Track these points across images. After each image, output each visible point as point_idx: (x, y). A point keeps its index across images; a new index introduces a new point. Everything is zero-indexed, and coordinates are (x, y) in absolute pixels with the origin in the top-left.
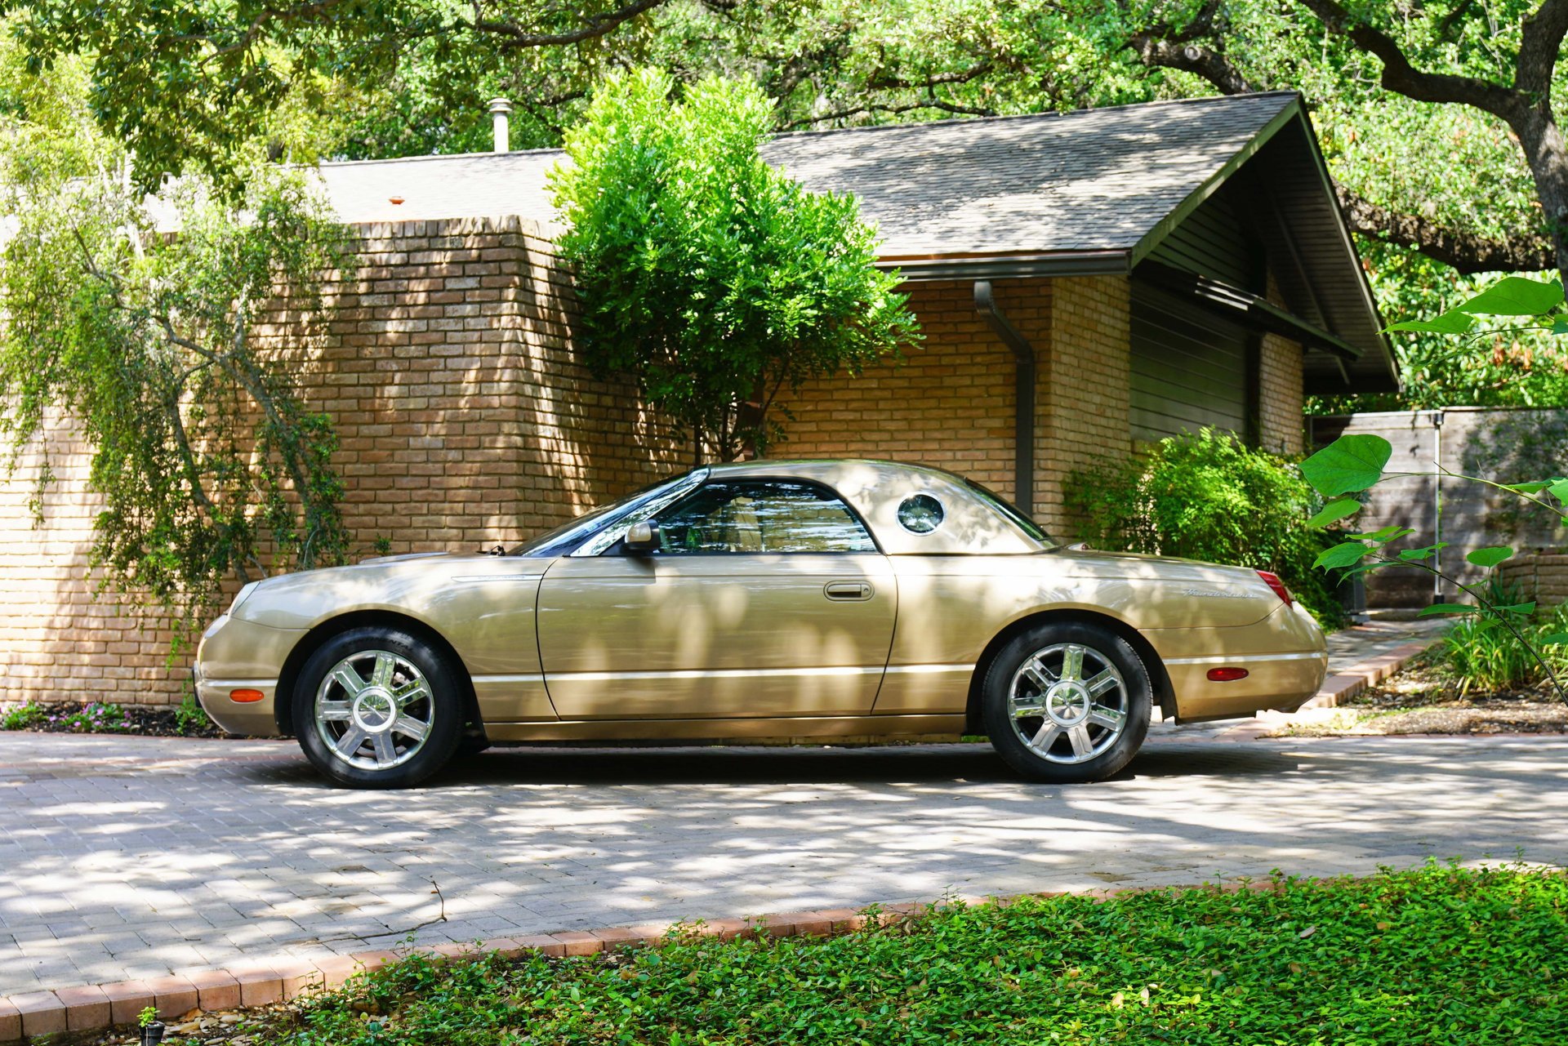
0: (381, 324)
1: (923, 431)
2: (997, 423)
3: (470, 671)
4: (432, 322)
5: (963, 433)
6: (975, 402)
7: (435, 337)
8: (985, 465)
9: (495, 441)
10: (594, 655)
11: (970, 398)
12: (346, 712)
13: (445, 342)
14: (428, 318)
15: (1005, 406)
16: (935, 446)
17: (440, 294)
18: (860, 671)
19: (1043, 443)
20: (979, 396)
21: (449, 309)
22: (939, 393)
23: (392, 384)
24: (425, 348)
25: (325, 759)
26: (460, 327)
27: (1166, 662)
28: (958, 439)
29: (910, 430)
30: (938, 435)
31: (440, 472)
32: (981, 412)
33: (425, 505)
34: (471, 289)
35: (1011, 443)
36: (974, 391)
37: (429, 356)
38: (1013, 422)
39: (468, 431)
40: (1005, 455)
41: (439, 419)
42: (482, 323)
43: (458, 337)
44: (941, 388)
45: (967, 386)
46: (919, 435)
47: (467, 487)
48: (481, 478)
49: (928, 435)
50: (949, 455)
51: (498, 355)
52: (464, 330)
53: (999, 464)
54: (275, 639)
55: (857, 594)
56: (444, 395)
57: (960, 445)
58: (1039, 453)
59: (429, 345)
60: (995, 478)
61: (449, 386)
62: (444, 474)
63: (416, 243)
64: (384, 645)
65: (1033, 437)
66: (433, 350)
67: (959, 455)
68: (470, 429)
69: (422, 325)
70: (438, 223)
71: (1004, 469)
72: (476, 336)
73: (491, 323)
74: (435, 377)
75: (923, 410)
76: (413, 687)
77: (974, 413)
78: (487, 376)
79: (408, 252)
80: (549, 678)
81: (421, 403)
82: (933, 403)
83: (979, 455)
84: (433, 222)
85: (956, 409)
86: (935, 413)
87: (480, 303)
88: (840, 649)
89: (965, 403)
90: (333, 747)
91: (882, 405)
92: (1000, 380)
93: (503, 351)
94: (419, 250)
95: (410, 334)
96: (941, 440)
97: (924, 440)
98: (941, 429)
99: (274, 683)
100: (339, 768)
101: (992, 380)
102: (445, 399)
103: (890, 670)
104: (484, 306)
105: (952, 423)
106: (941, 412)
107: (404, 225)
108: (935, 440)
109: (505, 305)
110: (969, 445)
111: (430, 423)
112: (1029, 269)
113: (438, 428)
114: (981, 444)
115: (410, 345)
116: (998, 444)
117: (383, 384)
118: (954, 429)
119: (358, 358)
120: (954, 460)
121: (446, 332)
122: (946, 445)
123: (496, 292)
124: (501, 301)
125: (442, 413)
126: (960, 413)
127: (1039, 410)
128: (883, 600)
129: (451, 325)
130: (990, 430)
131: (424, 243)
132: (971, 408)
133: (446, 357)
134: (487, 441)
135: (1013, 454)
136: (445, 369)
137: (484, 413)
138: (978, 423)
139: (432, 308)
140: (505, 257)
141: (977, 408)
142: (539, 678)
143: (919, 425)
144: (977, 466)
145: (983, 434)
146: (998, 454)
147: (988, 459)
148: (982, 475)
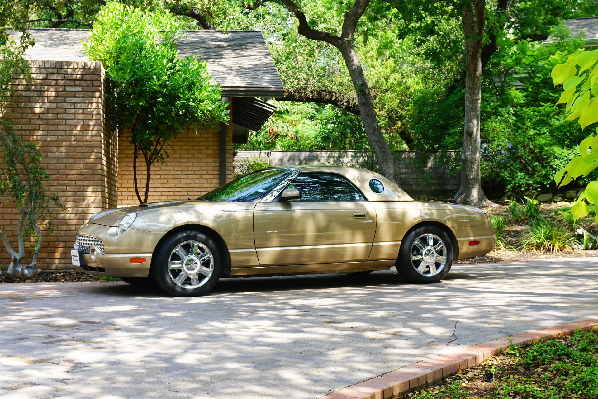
0: (33, 104)
1: (180, 154)
2: (211, 152)
3: (228, 248)
4: (59, 104)
5: (196, 156)
6: (201, 144)
7: (60, 110)
8: (206, 168)
9: (91, 155)
10: (275, 241)
11: (200, 142)
12: (180, 266)
13: (65, 113)
14: (57, 103)
15: (214, 145)
16: (185, 160)
17: (63, 93)
18: (364, 245)
20: (203, 141)
21: (68, 99)
22: (187, 140)
23: (39, 130)
24: (56, 115)
25: (173, 286)
26: (73, 107)
27: (458, 239)
28: (194, 158)
29: (174, 154)
30: (186, 156)
31: (64, 168)
32: (204, 148)
33: (56, 182)
34: (79, 91)
35: (218, 160)
36: (201, 139)
37: (57, 119)
38: (218, 152)
39: (77, 150)
40: (214, 164)
41: (64, 145)
42: (84, 106)
43: (72, 111)
44: (188, 138)
46: (178, 156)
47: (77, 174)
48: (83, 171)
49: (182, 156)
50: (191, 164)
51: (91, 120)
52: (75, 108)
53: (212, 168)
54: (151, 237)
55: (364, 216)
56: (65, 135)
57: (195, 160)
59: (57, 114)
61: (68, 132)
62: (66, 168)
63: (51, 70)
64: (195, 238)
65: (225, 158)
66: (59, 116)
67: (195, 164)
68: (78, 149)
69: (54, 105)
70: (62, 62)
71: (214, 170)
72: (81, 111)
73: (88, 106)
74: (60, 127)
75: (180, 146)
76: (205, 255)
77: (201, 148)
78: (85, 128)
79: (47, 74)
80: (257, 250)
81: (54, 138)
82: (184, 143)
83: (204, 164)
84: (60, 62)
85: (194, 146)
86: (185, 147)
87: (83, 97)
88: (359, 237)
89: (198, 144)
90: (174, 280)
92: (212, 135)
93: (94, 118)
94: (53, 73)
95: (48, 109)
96: (187, 158)
97: (181, 158)
98: (188, 154)
99: (151, 255)
100: (178, 289)
101: (209, 135)
102: (66, 137)
103: (374, 244)
104: (85, 99)
105: (192, 152)
106: (188, 147)
107: (44, 62)
108: (185, 158)
109: (94, 99)
110: (199, 160)
111: (58, 147)
112: (242, 94)
113: (63, 149)
114: (204, 160)
115: (48, 113)
116: (211, 160)
117: (35, 130)
118: (194, 154)
119: (22, 118)
120: (193, 166)
121: (66, 109)
122: (190, 160)
123: (91, 93)
124: (93, 97)
125: (64, 143)
126: (195, 148)
127: (228, 147)
128: (372, 218)
129: (69, 106)
130: (208, 155)
131: (55, 71)
132: (200, 146)
133: (66, 119)
134: (86, 155)
135: (218, 164)
136: (66, 124)
137: (85, 143)
138: (203, 152)
139: (59, 98)
140: (95, 79)
141: (202, 146)
142: (254, 250)
143: (178, 152)
144: (202, 168)
145: (205, 156)
146: (211, 164)
147: (207, 166)
148: (205, 172)
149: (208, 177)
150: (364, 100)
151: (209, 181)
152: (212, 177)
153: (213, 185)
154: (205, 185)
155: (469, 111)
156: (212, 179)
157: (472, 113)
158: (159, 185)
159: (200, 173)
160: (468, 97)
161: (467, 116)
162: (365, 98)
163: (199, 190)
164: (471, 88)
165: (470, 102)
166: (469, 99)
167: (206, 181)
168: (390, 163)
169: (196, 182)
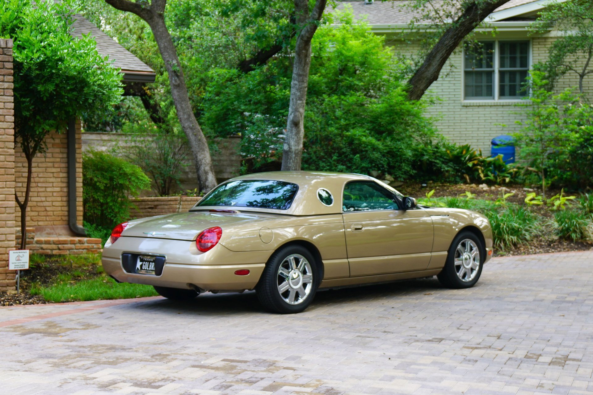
2: (57, 141)
38: (65, 141)
40: (61, 156)
53: (58, 160)
60: (57, 166)
67: (39, 155)
114: (49, 150)
116: (57, 150)
130: (53, 144)
144: (47, 160)
146: (57, 155)
147: (53, 157)
148: (50, 165)
149: (54, 170)
150: (178, 82)
151: (55, 175)
152: (59, 170)
153: (59, 180)
154: (51, 180)
155: (296, 99)
156: (59, 172)
157: (299, 102)
159: (44, 165)
160: (296, 84)
161: (293, 105)
162: (179, 79)
164: (299, 75)
165: (297, 90)
166: (297, 86)
167: (50, 175)
168: (206, 152)
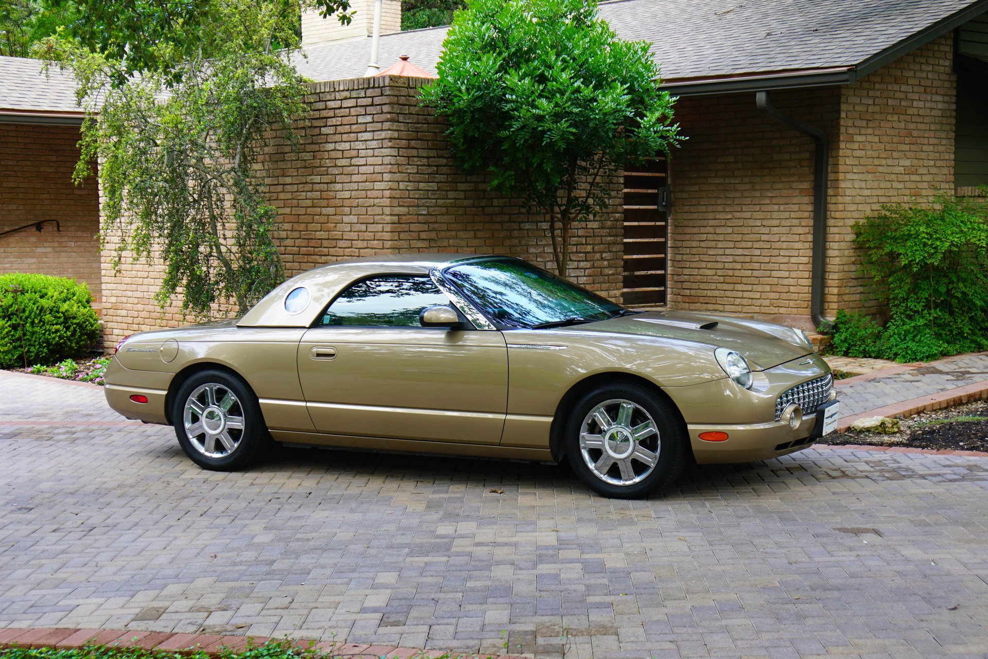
1: (761, 190)
5: (785, 192)
6: (792, 171)
8: (798, 215)
11: (789, 168)
15: (809, 174)
16: (768, 201)
19: (833, 200)
20: (795, 167)
22: (771, 165)
28: (781, 197)
29: (753, 190)
30: (769, 194)
32: (796, 178)
35: (811, 199)
36: (792, 163)
38: (812, 185)
44: (772, 161)
45: (788, 160)
46: (758, 194)
49: (764, 193)
50: (776, 207)
53: (805, 214)
57: (783, 201)
58: (831, 207)
60: (803, 224)
65: (826, 196)
67: (782, 207)
75: (761, 177)
77: (792, 178)
82: (767, 171)
83: (796, 207)
85: (780, 176)
89: (786, 171)
91: (736, 173)
92: (807, 155)
96: (771, 197)
97: (761, 197)
98: (772, 190)
101: (803, 156)
105: (778, 186)
108: (768, 197)
110: (788, 200)
114: (795, 200)
116: (805, 200)
118: (779, 190)
120: (780, 211)
122: (774, 201)
126: (783, 178)
127: (831, 176)
130: (802, 190)
132: (790, 175)
135: (812, 207)
138: (794, 185)
141: (794, 175)
143: (758, 187)
144: (793, 215)
145: (797, 193)
146: (804, 207)
147: (800, 211)
148: (796, 222)
149: (801, 230)
151: (802, 238)
152: (806, 230)
154: (797, 245)
156: (806, 233)
158: (731, 245)
159: (788, 223)
163: (787, 253)
167: (797, 238)
169: (782, 239)
